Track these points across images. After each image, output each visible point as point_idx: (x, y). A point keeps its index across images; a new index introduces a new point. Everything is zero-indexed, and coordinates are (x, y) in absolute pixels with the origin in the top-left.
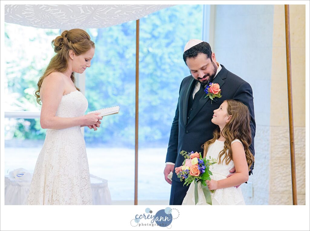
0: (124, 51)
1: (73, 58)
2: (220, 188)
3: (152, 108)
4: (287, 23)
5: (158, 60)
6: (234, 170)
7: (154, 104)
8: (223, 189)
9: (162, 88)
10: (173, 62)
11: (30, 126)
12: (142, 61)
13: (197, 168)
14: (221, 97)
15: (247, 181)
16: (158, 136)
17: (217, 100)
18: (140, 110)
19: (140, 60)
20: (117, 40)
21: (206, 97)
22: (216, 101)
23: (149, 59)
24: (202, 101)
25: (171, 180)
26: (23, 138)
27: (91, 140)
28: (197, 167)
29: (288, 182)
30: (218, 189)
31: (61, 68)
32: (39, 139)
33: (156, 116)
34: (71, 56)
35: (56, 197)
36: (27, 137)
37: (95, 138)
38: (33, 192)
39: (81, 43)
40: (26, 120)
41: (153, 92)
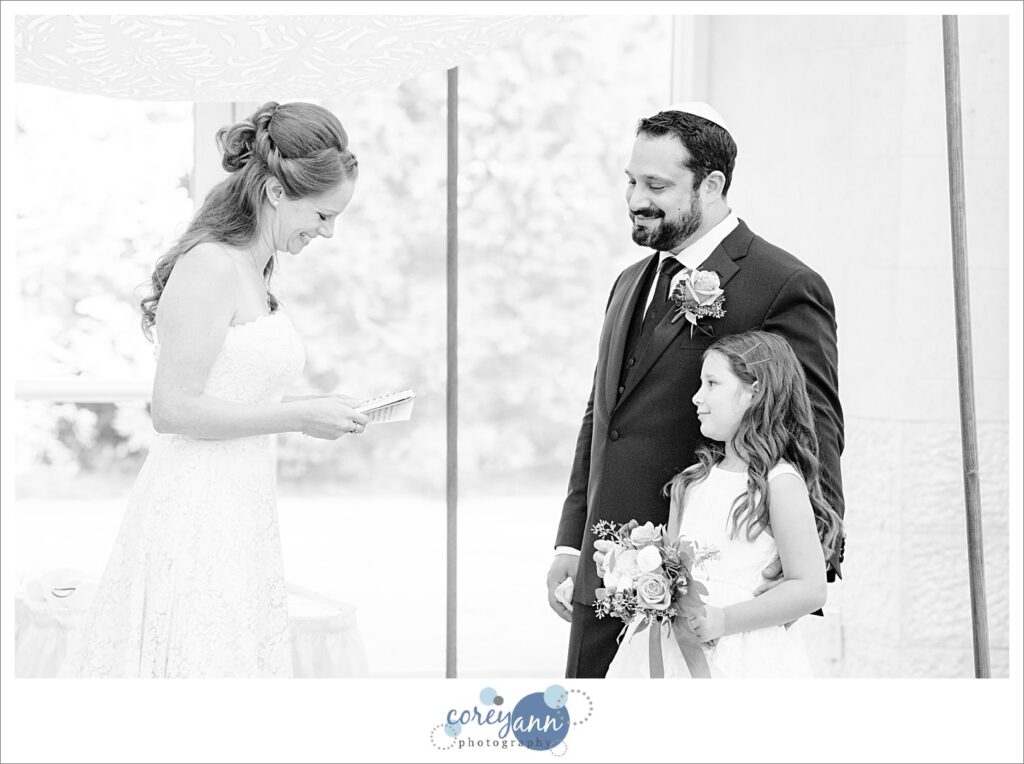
0: (406, 174)
1: (276, 203)
2: (733, 633)
3: (501, 364)
4: (952, 76)
5: (518, 199)
6: (777, 570)
7: (508, 348)
8: (741, 634)
9: (536, 295)
10: (569, 208)
11: (97, 426)
12: (468, 206)
13: (662, 584)
14: (723, 314)
15: (823, 605)
16: (522, 455)
17: (711, 327)
18: (462, 369)
19: (461, 202)
20: (380, 136)
21: (676, 318)
22: (709, 331)
23: (488, 198)
24: (664, 332)
25: (570, 608)
26: (74, 467)
27: (298, 470)
28: (660, 577)
29: (959, 606)
30: (725, 634)
31: (235, 232)
32: (126, 472)
33: (515, 392)
34: (271, 196)
35: (178, 667)
36: (85, 462)
37: (310, 465)
38: (109, 643)
39: (308, 160)
40: (81, 406)
41: (504, 310)
